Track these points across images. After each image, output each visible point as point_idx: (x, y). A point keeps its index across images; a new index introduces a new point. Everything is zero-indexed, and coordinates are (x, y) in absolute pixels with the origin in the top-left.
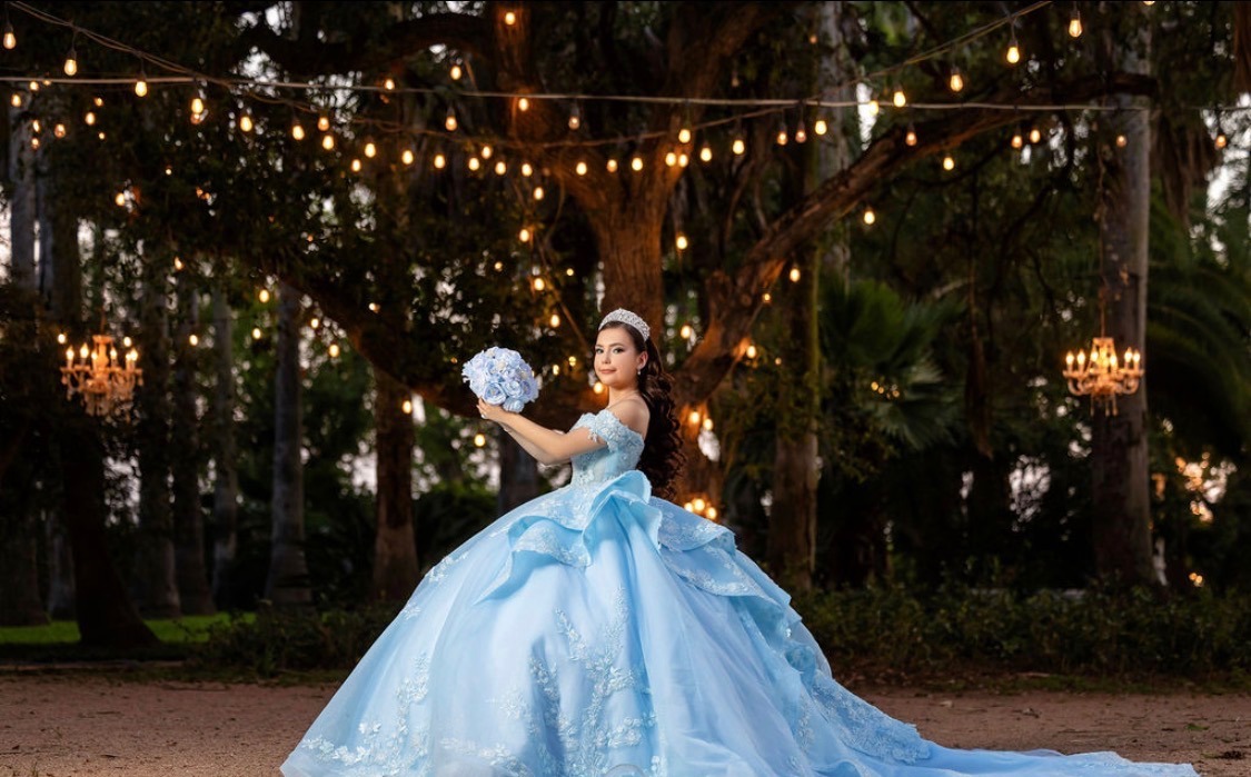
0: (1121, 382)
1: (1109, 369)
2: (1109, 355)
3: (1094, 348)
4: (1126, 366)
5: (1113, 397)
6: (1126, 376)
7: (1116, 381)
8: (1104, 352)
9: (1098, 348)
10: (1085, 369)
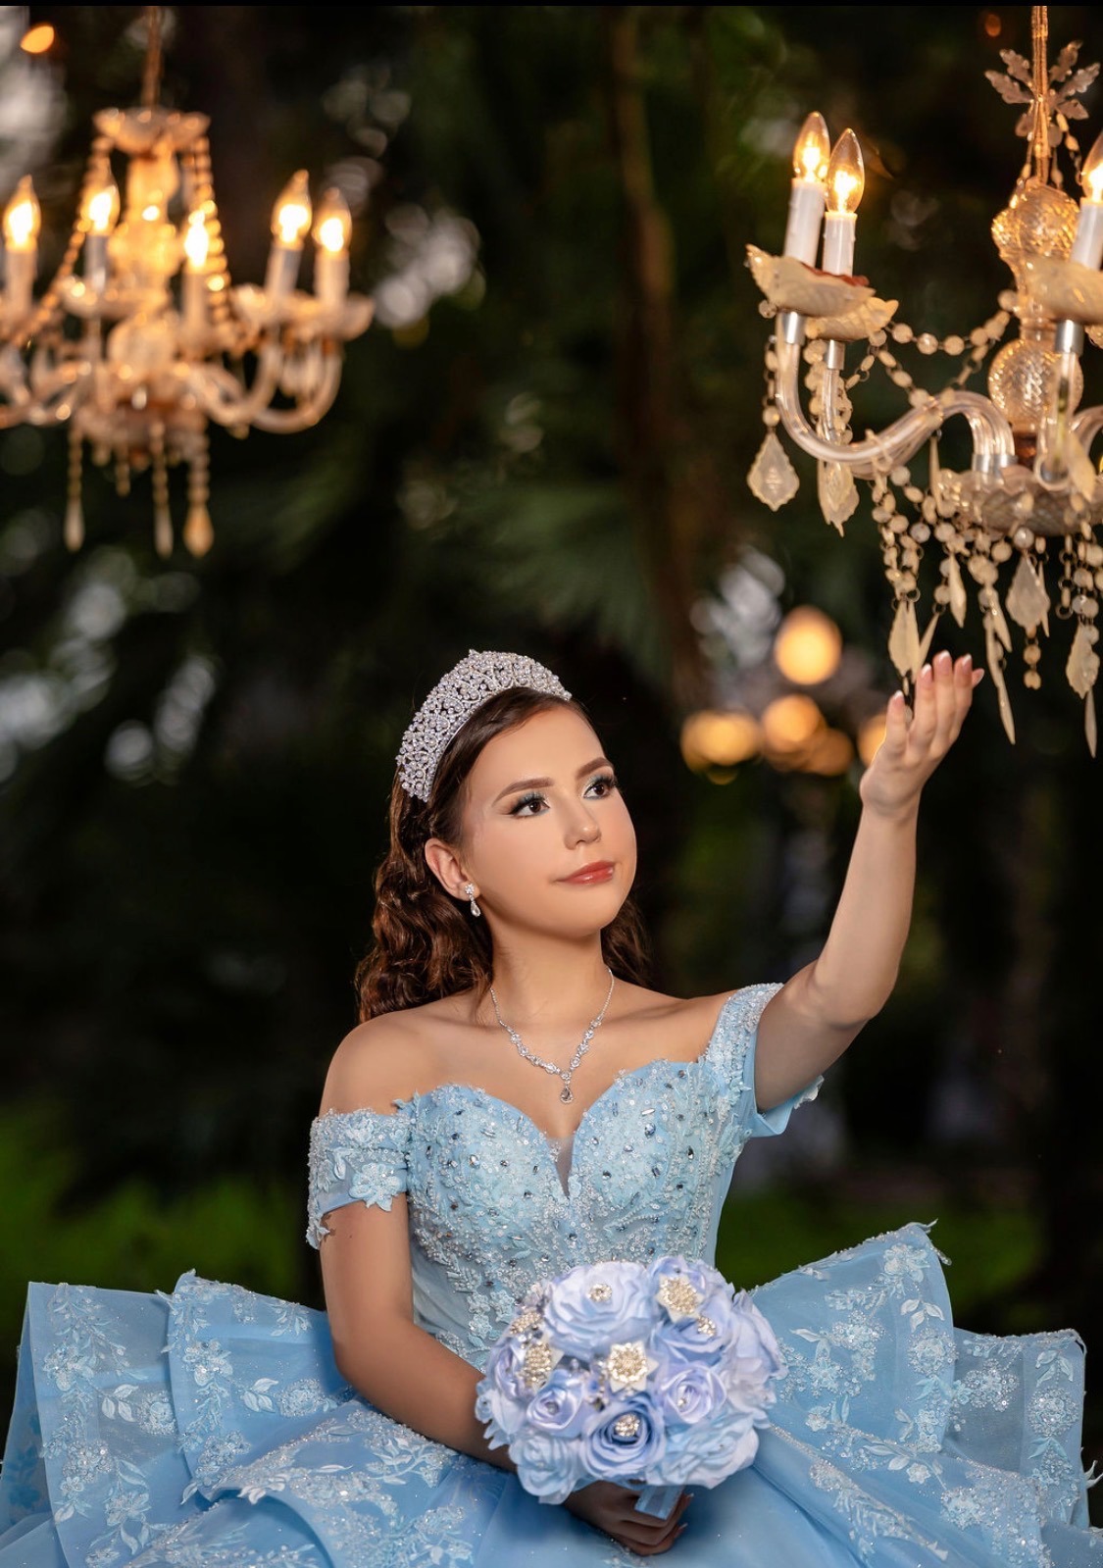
0: (244, 367)
1: (177, 283)
2: (177, 214)
3: (102, 166)
4: (280, 271)
5: (193, 447)
6: (281, 330)
7: (217, 357)
8: (152, 187)
9: (121, 165)
10: (41, 287)
